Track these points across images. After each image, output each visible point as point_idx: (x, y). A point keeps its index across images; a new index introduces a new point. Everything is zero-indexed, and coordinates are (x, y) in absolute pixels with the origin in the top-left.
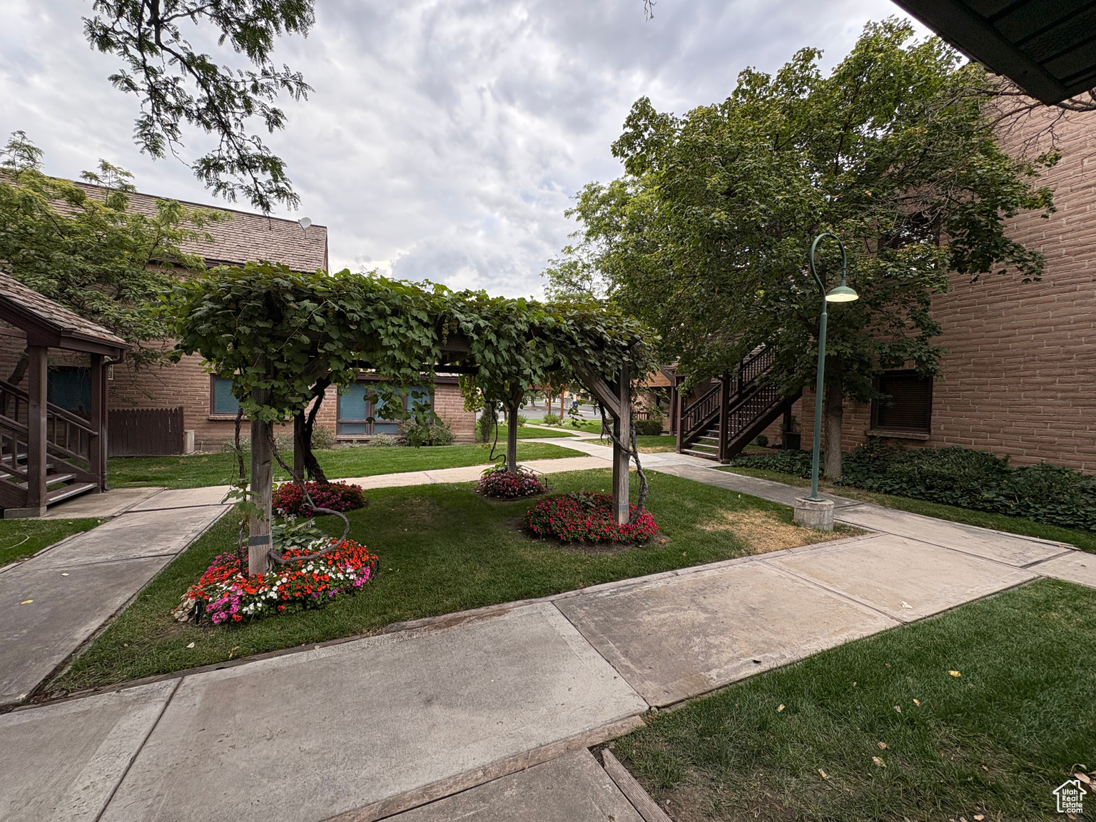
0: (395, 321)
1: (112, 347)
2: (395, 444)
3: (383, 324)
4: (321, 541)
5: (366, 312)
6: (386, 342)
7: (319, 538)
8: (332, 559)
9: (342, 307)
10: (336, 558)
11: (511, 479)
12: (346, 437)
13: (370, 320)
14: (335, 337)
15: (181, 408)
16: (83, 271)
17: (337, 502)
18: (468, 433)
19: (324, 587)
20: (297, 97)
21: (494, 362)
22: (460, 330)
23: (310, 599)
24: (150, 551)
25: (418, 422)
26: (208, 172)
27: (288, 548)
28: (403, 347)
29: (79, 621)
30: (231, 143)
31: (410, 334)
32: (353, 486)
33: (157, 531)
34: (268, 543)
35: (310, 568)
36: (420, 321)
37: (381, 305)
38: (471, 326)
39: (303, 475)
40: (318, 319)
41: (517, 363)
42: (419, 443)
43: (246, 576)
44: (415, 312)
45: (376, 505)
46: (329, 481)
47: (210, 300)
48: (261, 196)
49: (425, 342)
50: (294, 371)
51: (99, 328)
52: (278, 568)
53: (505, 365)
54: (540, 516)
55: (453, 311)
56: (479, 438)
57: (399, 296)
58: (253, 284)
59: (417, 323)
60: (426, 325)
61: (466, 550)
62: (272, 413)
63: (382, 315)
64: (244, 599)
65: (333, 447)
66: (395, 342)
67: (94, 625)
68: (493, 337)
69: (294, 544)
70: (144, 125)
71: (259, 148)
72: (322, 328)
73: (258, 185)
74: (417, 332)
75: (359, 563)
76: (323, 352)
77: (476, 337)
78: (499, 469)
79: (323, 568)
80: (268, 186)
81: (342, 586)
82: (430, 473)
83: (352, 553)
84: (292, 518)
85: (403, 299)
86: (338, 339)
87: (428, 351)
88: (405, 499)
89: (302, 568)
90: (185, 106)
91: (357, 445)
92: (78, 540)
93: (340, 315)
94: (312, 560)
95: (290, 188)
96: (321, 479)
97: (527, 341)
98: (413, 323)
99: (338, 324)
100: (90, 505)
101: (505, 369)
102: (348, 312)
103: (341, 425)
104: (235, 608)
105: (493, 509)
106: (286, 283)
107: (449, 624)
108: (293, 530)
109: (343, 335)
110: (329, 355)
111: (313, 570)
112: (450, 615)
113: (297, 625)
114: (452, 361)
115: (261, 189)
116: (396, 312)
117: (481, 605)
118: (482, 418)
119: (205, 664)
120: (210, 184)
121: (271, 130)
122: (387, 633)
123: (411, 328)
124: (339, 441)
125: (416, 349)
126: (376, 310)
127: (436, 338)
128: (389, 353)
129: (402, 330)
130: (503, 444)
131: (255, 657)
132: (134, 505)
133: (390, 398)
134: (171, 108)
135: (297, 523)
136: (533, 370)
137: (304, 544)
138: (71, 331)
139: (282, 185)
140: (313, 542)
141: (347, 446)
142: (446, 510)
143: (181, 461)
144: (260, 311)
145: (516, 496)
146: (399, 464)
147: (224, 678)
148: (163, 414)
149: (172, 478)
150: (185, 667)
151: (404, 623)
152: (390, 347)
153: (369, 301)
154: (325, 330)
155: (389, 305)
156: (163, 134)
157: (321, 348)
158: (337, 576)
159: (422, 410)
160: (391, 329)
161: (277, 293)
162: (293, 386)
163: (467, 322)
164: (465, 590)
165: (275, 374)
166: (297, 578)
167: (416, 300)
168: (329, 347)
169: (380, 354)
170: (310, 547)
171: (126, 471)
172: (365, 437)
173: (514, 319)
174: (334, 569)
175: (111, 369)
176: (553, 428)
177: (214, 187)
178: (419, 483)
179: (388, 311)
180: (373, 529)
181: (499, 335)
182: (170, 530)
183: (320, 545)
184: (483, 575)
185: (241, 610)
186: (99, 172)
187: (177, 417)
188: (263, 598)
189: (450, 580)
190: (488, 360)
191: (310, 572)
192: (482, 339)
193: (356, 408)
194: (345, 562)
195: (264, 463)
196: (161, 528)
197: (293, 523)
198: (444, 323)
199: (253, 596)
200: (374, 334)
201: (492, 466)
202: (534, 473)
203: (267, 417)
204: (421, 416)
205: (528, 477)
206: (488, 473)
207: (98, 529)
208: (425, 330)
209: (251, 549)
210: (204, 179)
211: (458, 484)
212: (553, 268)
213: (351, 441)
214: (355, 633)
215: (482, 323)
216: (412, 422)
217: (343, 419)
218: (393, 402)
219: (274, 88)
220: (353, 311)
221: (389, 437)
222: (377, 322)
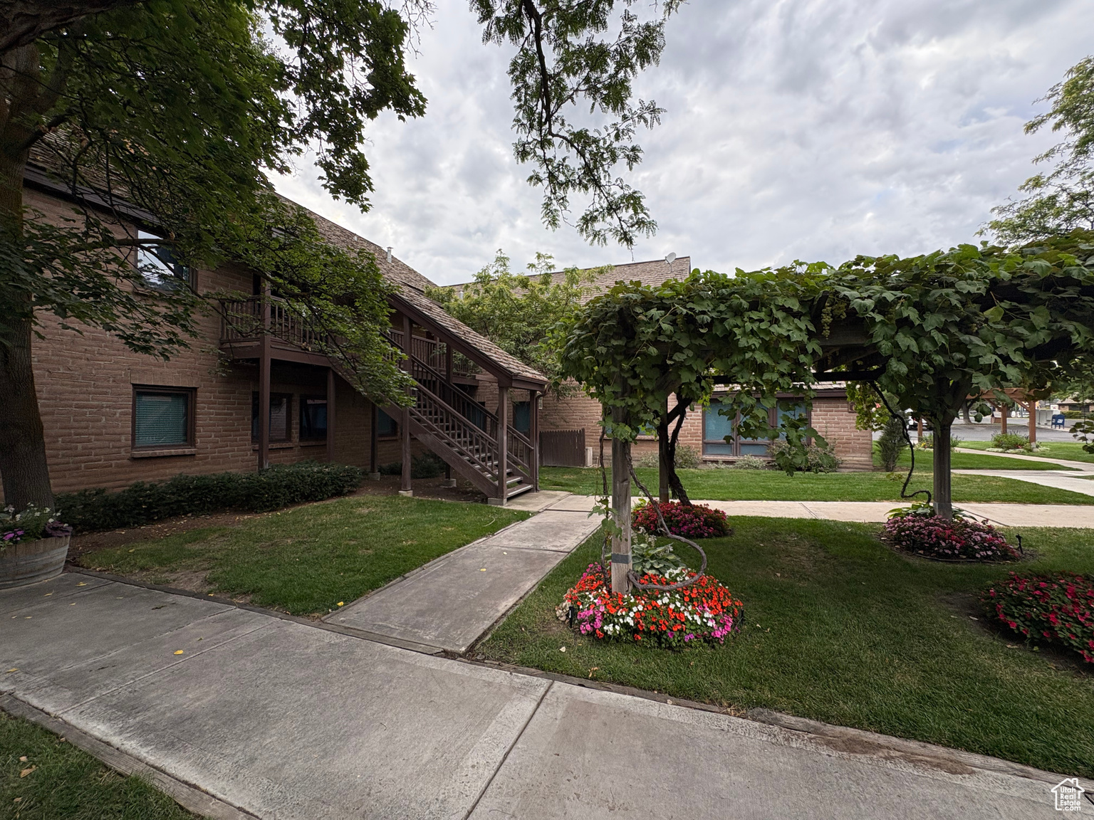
0: (755, 315)
1: (540, 384)
2: (763, 468)
3: (739, 322)
4: (677, 571)
5: (718, 312)
6: (743, 342)
7: (677, 566)
8: (687, 595)
9: (691, 309)
10: (693, 596)
11: (944, 528)
12: (712, 458)
13: (723, 320)
14: (684, 346)
15: (583, 429)
16: (527, 332)
17: (699, 527)
18: (863, 458)
19: (679, 627)
20: (651, 126)
21: (916, 350)
22: (852, 313)
23: (665, 637)
24: (553, 546)
25: (789, 442)
26: (587, 227)
27: (646, 571)
28: (766, 347)
29: (503, 595)
30: (602, 195)
31: (775, 329)
32: (717, 511)
33: (561, 529)
34: (627, 563)
35: (666, 600)
36: (788, 311)
37: (737, 300)
38: (869, 303)
39: (668, 494)
40: (665, 326)
41: (962, 348)
42: (791, 468)
43: (609, 592)
44: (780, 301)
45: (741, 535)
46: (693, 502)
47: (579, 328)
48: (625, 233)
49: (796, 336)
50: (645, 387)
51: (534, 372)
52: (636, 593)
53: (937, 353)
54: (1021, 604)
55: (838, 288)
56: (877, 464)
57: (759, 285)
58: (609, 305)
59: (784, 314)
60: (797, 315)
61: (873, 628)
62: (626, 431)
63: (738, 312)
64: (605, 616)
65: (699, 467)
66: (755, 342)
67: (511, 601)
68: (912, 314)
69: (652, 567)
70: (547, 205)
71: (622, 188)
72: (670, 337)
73: (623, 223)
74: (785, 325)
75: (719, 607)
76: (672, 363)
77: (879, 318)
78: (920, 511)
79: (678, 604)
80: (631, 221)
81: (699, 631)
82: (809, 504)
83: (712, 593)
84: (652, 539)
85: (765, 286)
86: (688, 348)
87: (802, 349)
88: (777, 534)
89: (658, 598)
90: (571, 178)
91: (723, 466)
92: (517, 527)
93: (690, 319)
94: (669, 591)
95: (648, 216)
96: (685, 501)
97: (983, 310)
98: (779, 315)
99: (688, 331)
100: (528, 501)
101: (939, 359)
102: (698, 314)
103: (707, 446)
104: (599, 624)
105: (915, 571)
106: (635, 296)
107: (851, 746)
108: (652, 552)
109: (693, 342)
110: (681, 365)
111: (669, 604)
112: (852, 732)
113: (651, 663)
114: (836, 363)
115: (625, 226)
116: (756, 304)
117: (908, 735)
118: (882, 439)
119: (571, 675)
120: (588, 236)
121: (631, 169)
122: (754, 720)
123: (776, 321)
124: (705, 462)
125: (784, 347)
126: (730, 307)
127: (812, 328)
128: (748, 355)
129: (763, 326)
130: (925, 477)
131: (610, 686)
132: (551, 505)
133: (751, 411)
134: (562, 185)
135: (657, 546)
136: (1000, 356)
137: (662, 571)
138: (517, 375)
139: (641, 215)
140: (671, 570)
141: (713, 466)
142: (835, 557)
143: (583, 472)
144: (615, 330)
145: (957, 556)
146: (769, 490)
147: (582, 699)
148: (573, 433)
149: (577, 486)
150: (555, 670)
151: (778, 715)
152: (749, 349)
153: (723, 299)
154: (674, 339)
155: (745, 298)
156: (558, 208)
157: (671, 359)
158: (693, 618)
159: (795, 426)
160: (749, 326)
161: (628, 308)
162: (645, 403)
163: (863, 299)
164: (876, 698)
165: (632, 391)
166: (653, 609)
167: (782, 285)
168: (679, 357)
169: (736, 358)
170: (667, 576)
171: (551, 477)
172: (731, 458)
173: (952, 279)
174: (690, 608)
175: (540, 401)
176: (1012, 455)
177: (591, 237)
178: (796, 516)
179: (745, 304)
180: (738, 566)
181: (922, 309)
182: (568, 530)
183: (677, 575)
184: (907, 679)
185: (602, 627)
186: (535, 261)
187: (580, 436)
188: (621, 620)
189: (847, 669)
190: (904, 348)
191: (665, 604)
192: (890, 319)
193: (721, 427)
194: (703, 603)
195: (623, 482)
196: (564, 527)
197: (653, 545)
198: (824, 307)
199: (613, 616)
200: (729, 335)
201: (905, 505)
202: (990, 523)
203: (621, 435)
204: (793, 434)
205: (979, 530)
206: (898, 514)
207: (529, 520)
208: (796, 321)
209: (614, 566)
210: (584, 232)
211: (852, 525)
212: (1001, 218)
213: (717, 462)
214: (712, 702)
215: (889, 296)
216: (782, 441)
217: (708, 440)
218: (755, 417)
219: (632, 128)
220: (704, 313)
221: (757, 459)
222: (732, 321)
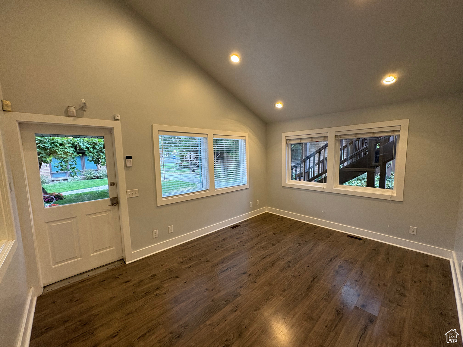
0: (61, 147)
3: (57, 148)
6: (59, 153)
9: (44, 145)
12: (56, 179)
13: (53, 148)
28: (64, 154)
31: (66, 150)
38: (85, 147)
49: (71, 152)
60: (71, 147)
65: (50, 183)
66: (61, 153)
68: (92, 150)
74: (68, 149)
85: (62, 141)
86: (44, 153)
87: (72, 154)
91: (62, 182)
98: (67, 147)
103: (53, 174)
110: (42, 157)
116: (61, 145)
124: (53, 181)
125: (69, 154)
126: (54, 145)
127: (75, 150)
128: (60, 155)
129: (63, 150)
141: (57, 182)
153: (52, 143)
154: (40, 151)
157: (39, 155)
160: (60, 150)
163: (83, 146)
172: (64, 178)
179: (58, 145)
192: (88, 150)
200: (55, 151)
208: (71, 149)
213: (59, 180)
215: (88, 146)
217: (53, 172)
222: (55, 148)
